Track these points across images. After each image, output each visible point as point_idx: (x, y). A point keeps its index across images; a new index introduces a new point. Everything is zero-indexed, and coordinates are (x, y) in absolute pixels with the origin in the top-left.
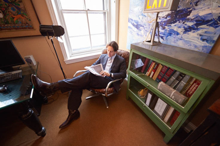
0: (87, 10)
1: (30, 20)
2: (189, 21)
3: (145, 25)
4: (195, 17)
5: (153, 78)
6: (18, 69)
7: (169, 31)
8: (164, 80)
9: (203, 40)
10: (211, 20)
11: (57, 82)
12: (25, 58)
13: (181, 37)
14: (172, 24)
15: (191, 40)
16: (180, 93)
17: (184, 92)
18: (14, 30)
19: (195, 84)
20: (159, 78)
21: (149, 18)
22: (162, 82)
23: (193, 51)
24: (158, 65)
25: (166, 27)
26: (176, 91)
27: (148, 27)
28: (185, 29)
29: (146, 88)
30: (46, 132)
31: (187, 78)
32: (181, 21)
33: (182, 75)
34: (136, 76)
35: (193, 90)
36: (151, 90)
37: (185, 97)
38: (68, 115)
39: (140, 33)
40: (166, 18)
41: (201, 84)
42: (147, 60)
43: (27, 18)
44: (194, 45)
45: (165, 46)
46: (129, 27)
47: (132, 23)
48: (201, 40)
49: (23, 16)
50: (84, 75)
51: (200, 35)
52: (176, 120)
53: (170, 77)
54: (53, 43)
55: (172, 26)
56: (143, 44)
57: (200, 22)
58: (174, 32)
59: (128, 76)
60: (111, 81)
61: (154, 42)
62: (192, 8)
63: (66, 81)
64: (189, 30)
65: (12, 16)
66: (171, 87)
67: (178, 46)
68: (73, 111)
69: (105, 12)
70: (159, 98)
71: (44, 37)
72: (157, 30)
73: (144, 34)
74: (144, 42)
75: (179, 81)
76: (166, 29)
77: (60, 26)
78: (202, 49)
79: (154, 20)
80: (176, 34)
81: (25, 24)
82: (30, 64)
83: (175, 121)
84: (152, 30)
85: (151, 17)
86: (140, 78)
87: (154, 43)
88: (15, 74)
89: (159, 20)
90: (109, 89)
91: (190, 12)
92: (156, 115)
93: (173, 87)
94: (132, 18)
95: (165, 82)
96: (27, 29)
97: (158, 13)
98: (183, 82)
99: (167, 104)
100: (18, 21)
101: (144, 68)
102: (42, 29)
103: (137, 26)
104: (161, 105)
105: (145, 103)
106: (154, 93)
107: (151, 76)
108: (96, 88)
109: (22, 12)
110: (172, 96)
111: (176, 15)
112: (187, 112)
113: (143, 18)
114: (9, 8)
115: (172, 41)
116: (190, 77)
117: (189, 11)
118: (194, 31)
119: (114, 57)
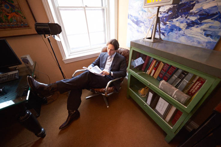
0: (85, 6)
1: (25, 18)
2: (192, 15)
3: (145, 21)
4: (199, 10)
5: (154, 76)
6: (15, 70)
7: (170, 26)
8: (166, 78)
9: (207, 35)
10: (217, 14)
11: (55, 83)
12: (21, 58)
13: (183, 33)
14: (173, 19)
15: (194, 36)
16: (182, 92)
17: (186, 91)
18: (9, 29)
19: (198, 82)
20: (161, 76)
21: (149, 14)
22: (164, 81)
23: (196, 48)
24: (159, 62)
25: (167, 22)
26: (178, 90)
27: (148, 23)
28: (187, 24)
29: (146, 87)
30: (45, 133)
31: (190, 76)
32: (183, 15)
33: (185, 73)
34: (136, 74)
35: (196, 89)
36: (152, 89)
37: (188, 96)
38: (68, 115)
39: (140, 30)
40: (167, 13)
41: (205, 83)
42: (147, 58)
43: (22, 16)
44: (197, 41)
45: (167, 42)
46: (129, 24)
47: (132, 19)
48: (204, 35)
49: (18, 14)
50: (83, 74)
51: (204, 30)
52: (178, 119)
53: (172, 76)
54: (50, 42)
55: (173, 21)
56: (144, 41)
57: (204, 15)
58: (176, 27)
59: (129, 74)
60: (111, 80)
61: (155, 38)
62: (196, 1)
63: (64, 82)
64: (192, 25)
65: (6, 14)
66: (173, 86)
67: (180, 43)
68: (73, 111)
69: (104, 9)
70: (160, 97)
71: (40, 35)
72: (158, 26)
73: (144, 30)
74: (144, 39)
75: (181, 79)
76: (167, 24)
77: (57, 24)
78: (205, 45)
79: (154, 16)
80: (178, 29)
81: (20, 22)
82: (27, 64)
83: (177, 121)
84: (153, 26)
85: (151, 12)
86: (141, 77)
87: (155, 40)
88: (11, 75)
89: (160, 16)
90: (109, 88)
91: (194, 5)
92: (158, 115)
93: (175, 85)
94: (132, 14)
95: (167, 81)
96: (22, 27)
97: (159, 7)
98: (186, 81)
99: (168, 104)
100: (13, 20)
101: (144, 66)
102: (37, 27)
103: (137, 23)
104: (162, 105)
105: (146, 103)
106: (155, 92)
107: (152, 75)
108: (95, 88)
109: (16, 10)
110: (174, 95)
111: (178, 9)
112: (190, 112)
113: (143, 14)
114: (2, 6)
115: (173, 37)
116: (193, 75)
117: (192, 4)
118: (197, 25)
119: (113, 56)
